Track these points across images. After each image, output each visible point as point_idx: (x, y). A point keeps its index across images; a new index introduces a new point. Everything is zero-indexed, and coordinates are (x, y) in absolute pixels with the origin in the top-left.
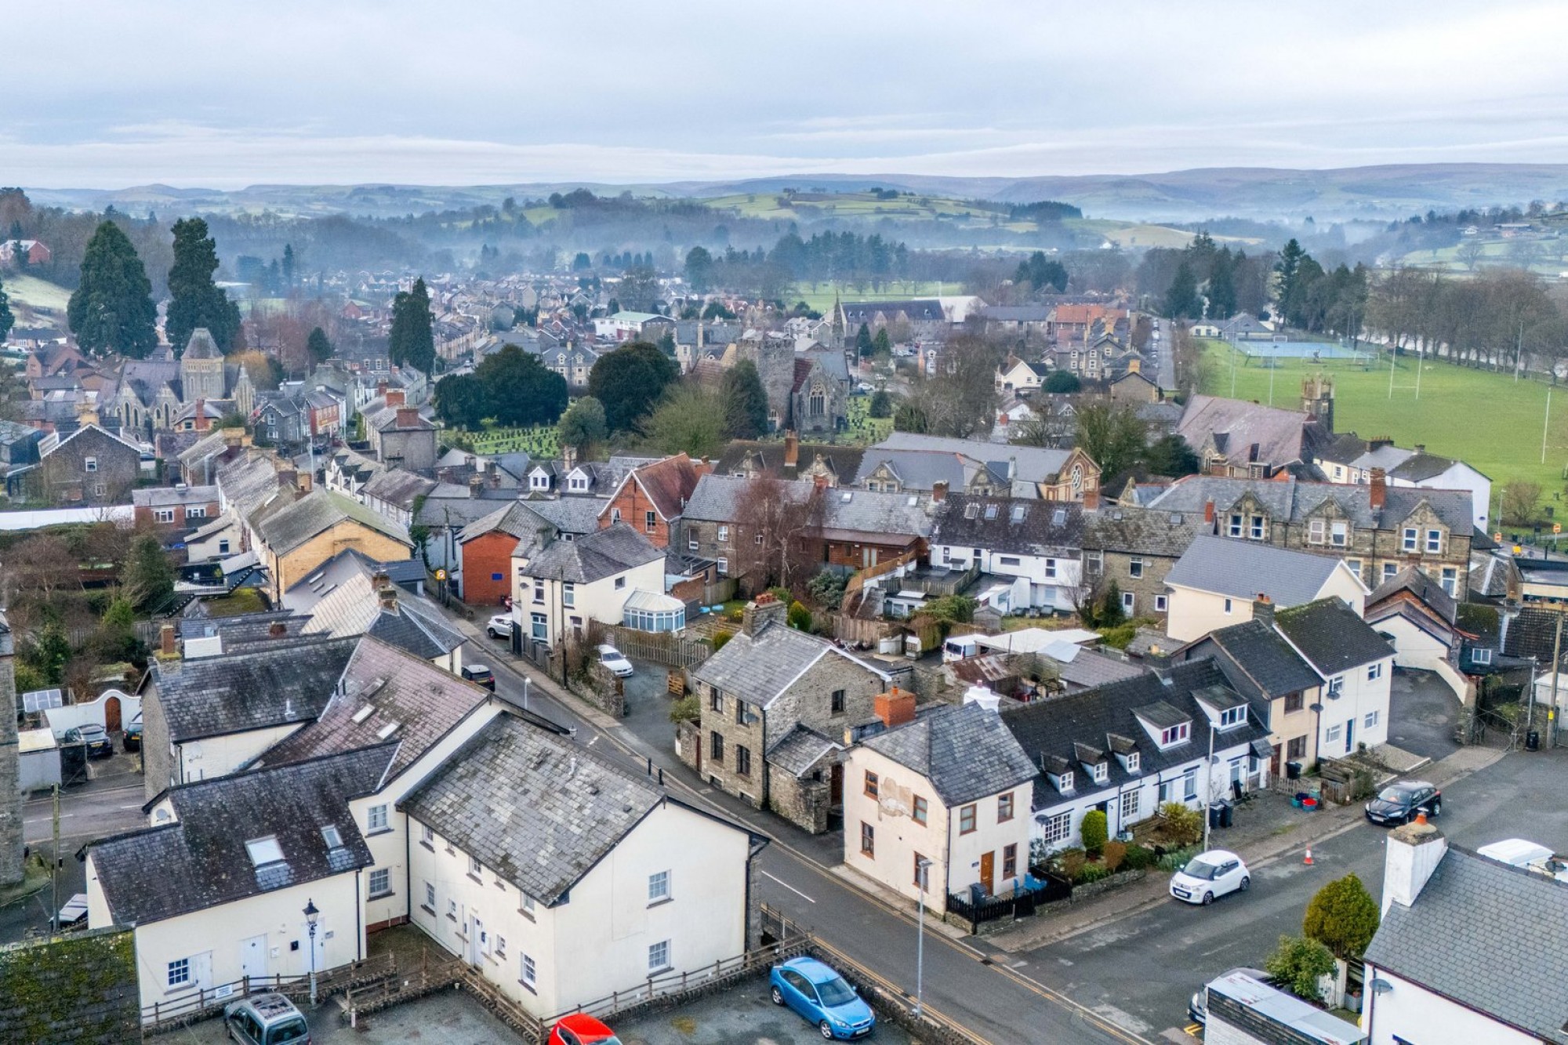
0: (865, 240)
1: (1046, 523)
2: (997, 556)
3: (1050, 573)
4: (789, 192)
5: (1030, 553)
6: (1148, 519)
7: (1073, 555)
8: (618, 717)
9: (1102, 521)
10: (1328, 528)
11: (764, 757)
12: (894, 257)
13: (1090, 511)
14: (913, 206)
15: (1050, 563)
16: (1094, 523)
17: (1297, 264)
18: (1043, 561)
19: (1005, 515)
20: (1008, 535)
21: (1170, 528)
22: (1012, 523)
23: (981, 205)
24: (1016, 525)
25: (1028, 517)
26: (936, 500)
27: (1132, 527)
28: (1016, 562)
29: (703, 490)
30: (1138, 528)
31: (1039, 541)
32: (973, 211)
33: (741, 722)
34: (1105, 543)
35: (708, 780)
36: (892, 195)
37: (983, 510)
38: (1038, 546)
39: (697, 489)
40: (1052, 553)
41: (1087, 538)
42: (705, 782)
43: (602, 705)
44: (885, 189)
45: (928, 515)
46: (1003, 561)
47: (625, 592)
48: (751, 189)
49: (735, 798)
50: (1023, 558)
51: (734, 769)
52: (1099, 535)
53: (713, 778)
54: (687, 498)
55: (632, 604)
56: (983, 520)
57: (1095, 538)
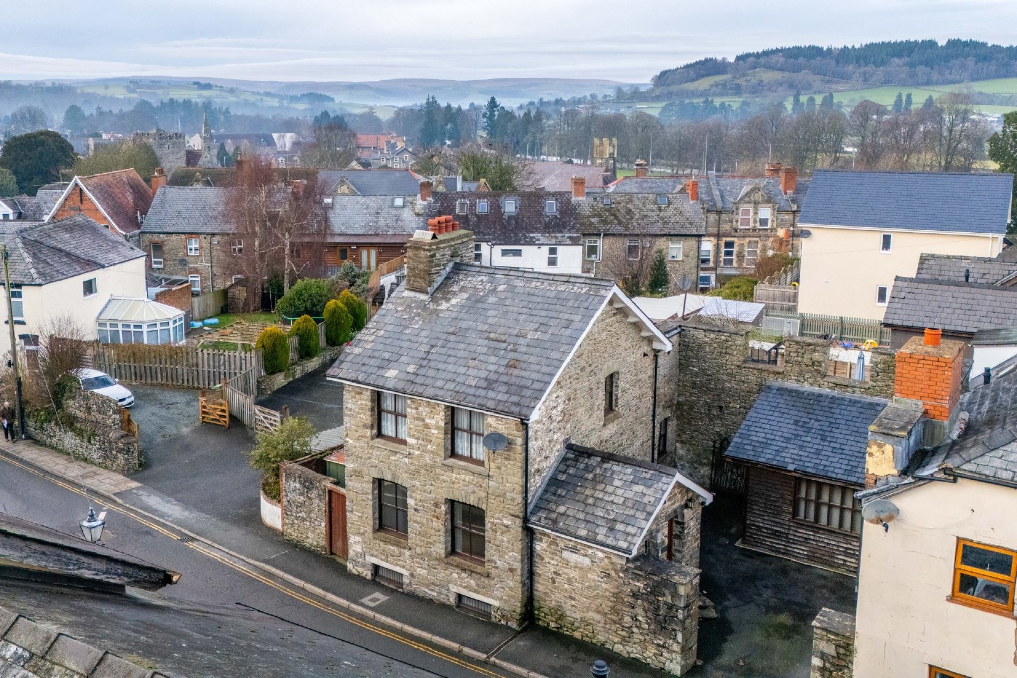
0: (200, 105)
1: (540, 214)
2: (498, 249)
3: (552, 262)
4: (134, 84)
5: (531, 242)
6: (636, 202)
7: (574, 242)
8: (129, 473)
9: (593, 207)
10: (756, 213)
11: (526, 520)
12: (222, 118)
13: (580, 199)
14: (224, 94)
15: (553, 251)
16: (587, 211)
17: (496, 113)
18: (545, 249)
19: (497, 209)
20: (504, 227)
21: (660, 209)
22: (506, 216)
23: (268, 94)
24: (510, 217)
25: (520, 208)
26: (423, 199)
27: (623, 211)
28: (518, 253)
29: (163, 203)
30: (629, 211)
31: (536, 230)
32: (265, 98)
33: (453, 454)
34: (602, 228)
35: (368, 574)
36: (208, 86)
37: (473, 206)
38: (537, 235)
39: (155, 203)
40: (553, 241)
41: (582, 224)
42: (359, 578)
43: (95, 456)
44: (203, 82)
45: (418, 214)
46: (505, 253)
47: (97, 301)
48: (106, 83)
49: (444, 606)
50: (524, 249)
51: (440, 549)
52: (594, 220)
53: (376, 568)
54: (144, 212)
55: (107, 316)
56: (477, 215)
57: (591, 224)
